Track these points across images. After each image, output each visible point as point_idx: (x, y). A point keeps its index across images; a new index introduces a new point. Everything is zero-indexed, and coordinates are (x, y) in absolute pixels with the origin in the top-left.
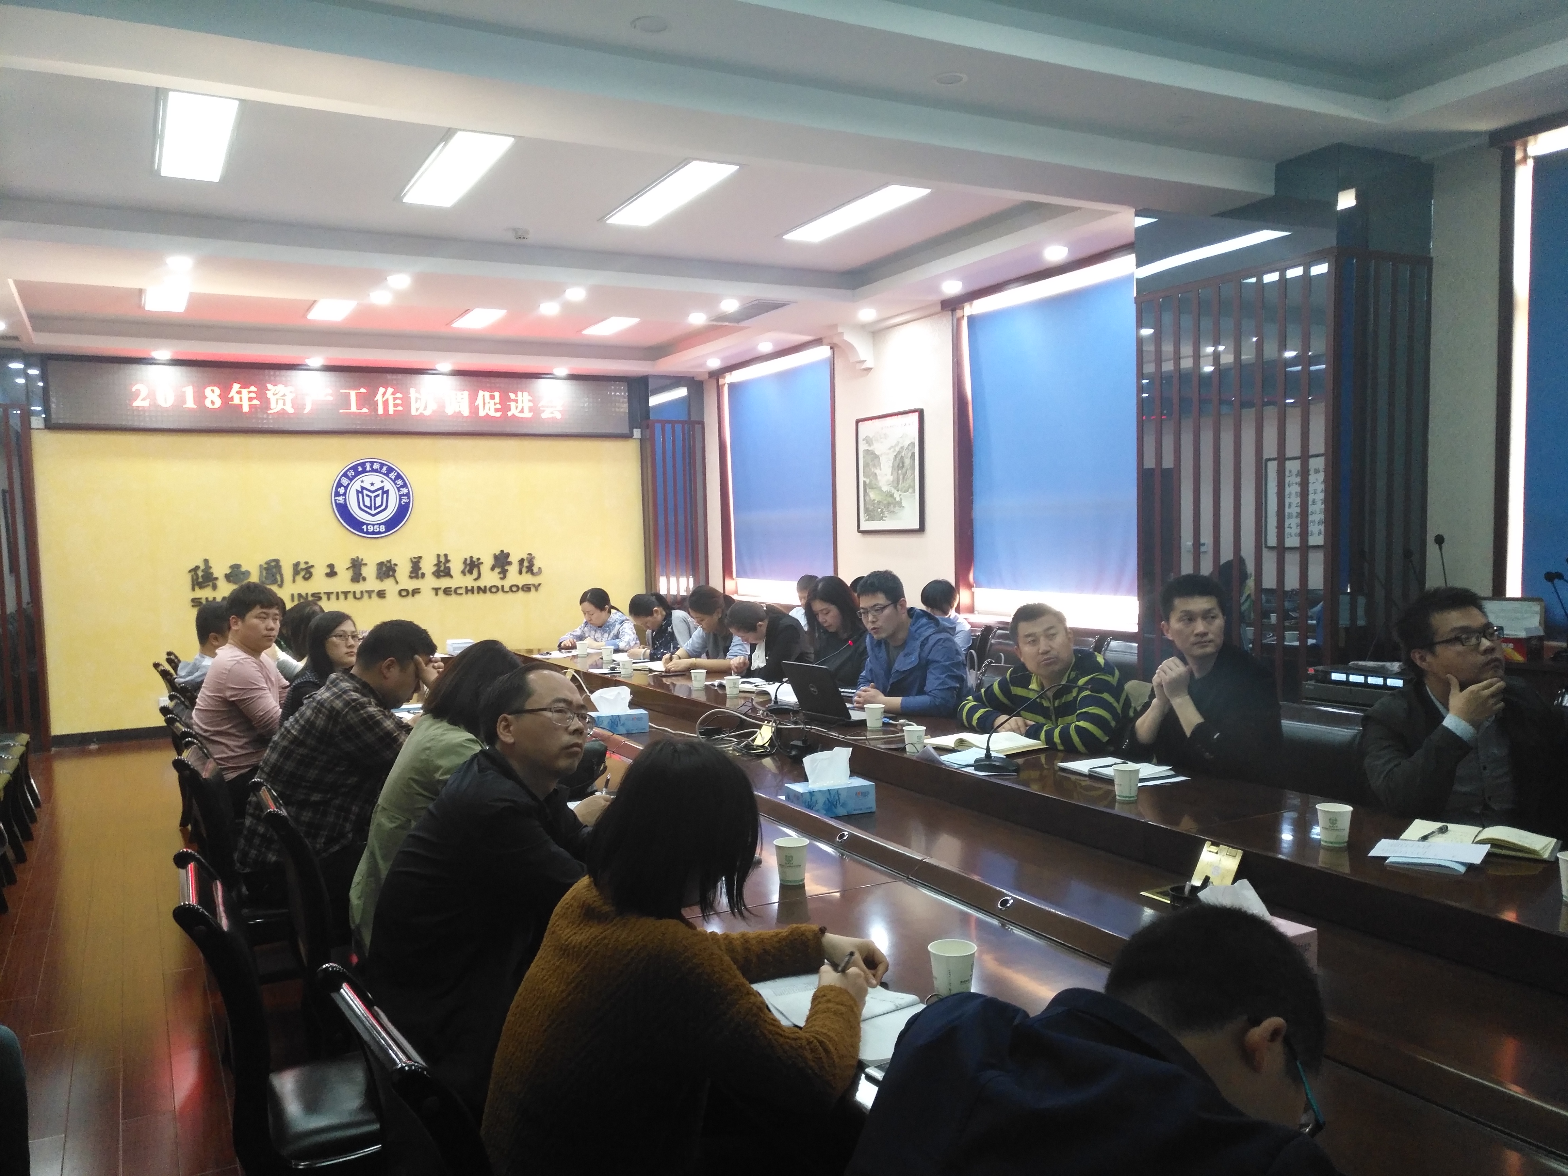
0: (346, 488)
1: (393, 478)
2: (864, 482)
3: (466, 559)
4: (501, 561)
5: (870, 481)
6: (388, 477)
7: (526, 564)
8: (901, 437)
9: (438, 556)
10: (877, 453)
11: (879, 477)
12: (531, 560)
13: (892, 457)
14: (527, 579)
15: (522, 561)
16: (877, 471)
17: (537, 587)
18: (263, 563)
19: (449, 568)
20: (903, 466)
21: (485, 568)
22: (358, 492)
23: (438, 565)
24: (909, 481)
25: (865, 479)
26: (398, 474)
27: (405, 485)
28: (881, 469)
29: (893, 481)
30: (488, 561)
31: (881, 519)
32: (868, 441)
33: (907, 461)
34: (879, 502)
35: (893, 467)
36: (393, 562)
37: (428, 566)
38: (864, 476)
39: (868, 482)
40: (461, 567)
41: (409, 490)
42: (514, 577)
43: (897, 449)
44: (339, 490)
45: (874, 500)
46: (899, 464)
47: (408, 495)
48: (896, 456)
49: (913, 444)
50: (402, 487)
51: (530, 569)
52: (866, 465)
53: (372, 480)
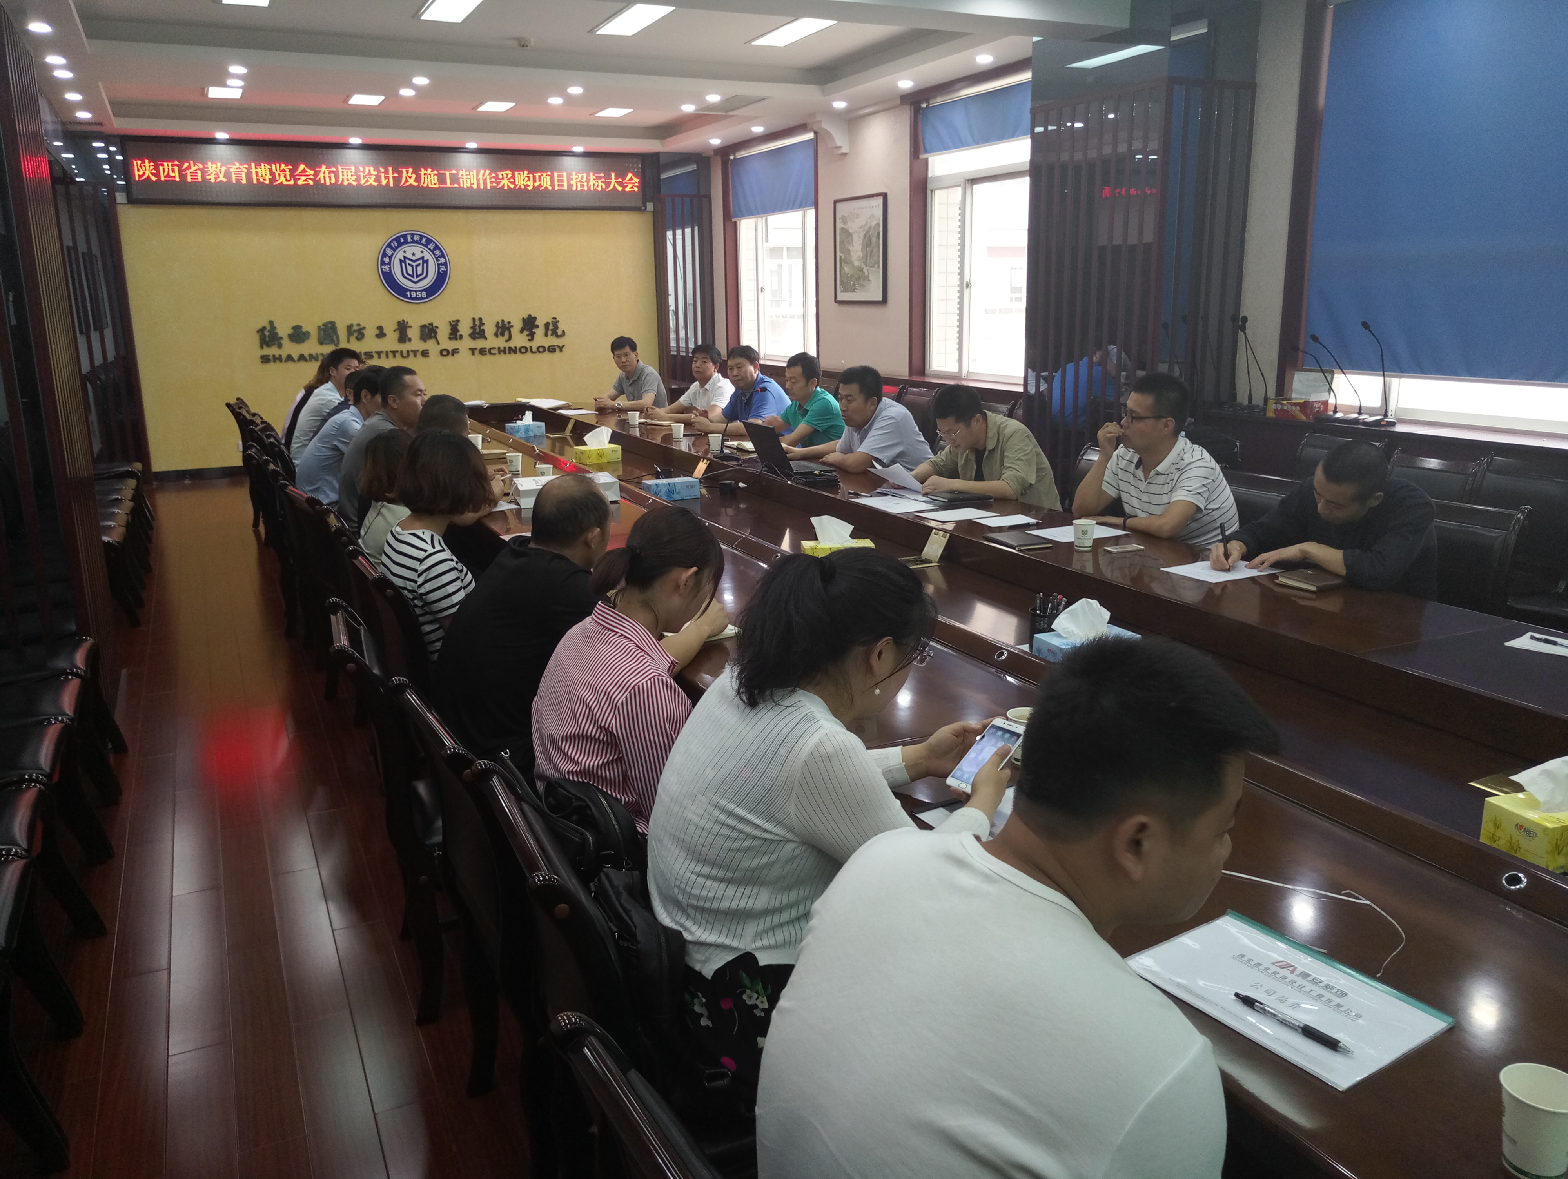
0: (390, 258)
1: (432, 249)
2: (840, 257)
3: (498, 323)
4: (529, 324)
5: (845, 256)
6: (428, 248)
7: (551, 327)
8: (870, 218)
9: (474, 319)
10: (851, 231)
11: (852, 253)
12: (556, 322)
13: (862, 235)
14: (552, 341)
15: (547, 325)
16: (851, 248)
17: (561, 348)
18: (320, 325)
19: (484, 330)
20: (871, 244)
21: (515, 331)
22: (400, 260)
23: (473, 328)
24: (875, 258)
25: (841, 255)
26: (436, 244)
27: (442, 255)
28: (853, 246)
29: (863, 258)
30: (517, 325)
31: (853, 291)
32: (844, 220)
33: (874, 240)
34: (852, 276)
35: (863, 244)
36: (434, 325)
37: (465, 329)
38: (841, 252)
39: (843, 257)
40: (494, 329)
41: (446, 260)
42: (540, 339)
43: (866, 228)
44: (384, 258)
45: (848, 274)
46: (867, 243)
47: (445, 264)
48: (865, 235)
49: (878, 224)
50: (440, 257)
51: (555, 333)
52: (842, 242)
53: (413, 251)
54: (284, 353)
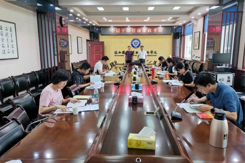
4: (152, 52)
5: (195, 42)
14: (155, 54)
16: (195, 40)
17: (156, 56)
21: (149, 53)
22: (134, 42)
26: (139, 40)
29: (197, 42)
31: (195, 47)
35: (197, 39)
41: (140, 42)
42: (153, 54)
43: (197, 37)
44: (132, 42)
45: (195, 44)
49: (199, 36)
51: (155, 53)
53: (136, 41)
54: (117, 55)
